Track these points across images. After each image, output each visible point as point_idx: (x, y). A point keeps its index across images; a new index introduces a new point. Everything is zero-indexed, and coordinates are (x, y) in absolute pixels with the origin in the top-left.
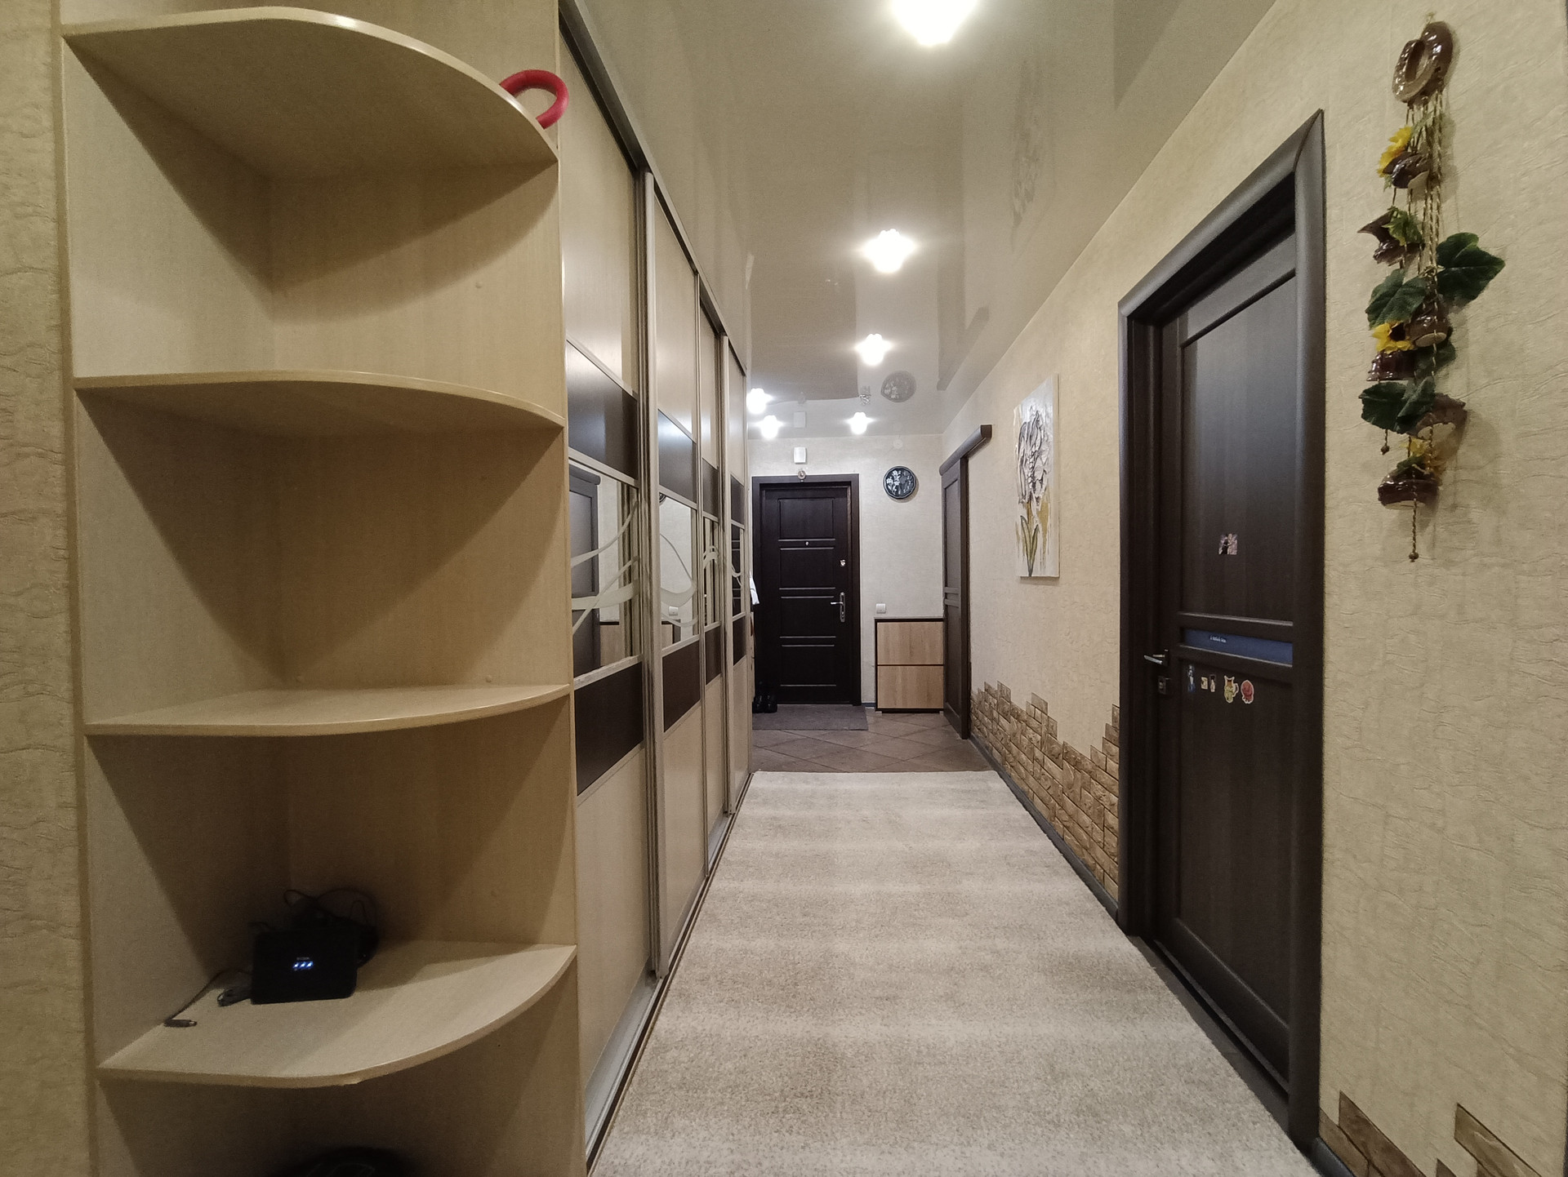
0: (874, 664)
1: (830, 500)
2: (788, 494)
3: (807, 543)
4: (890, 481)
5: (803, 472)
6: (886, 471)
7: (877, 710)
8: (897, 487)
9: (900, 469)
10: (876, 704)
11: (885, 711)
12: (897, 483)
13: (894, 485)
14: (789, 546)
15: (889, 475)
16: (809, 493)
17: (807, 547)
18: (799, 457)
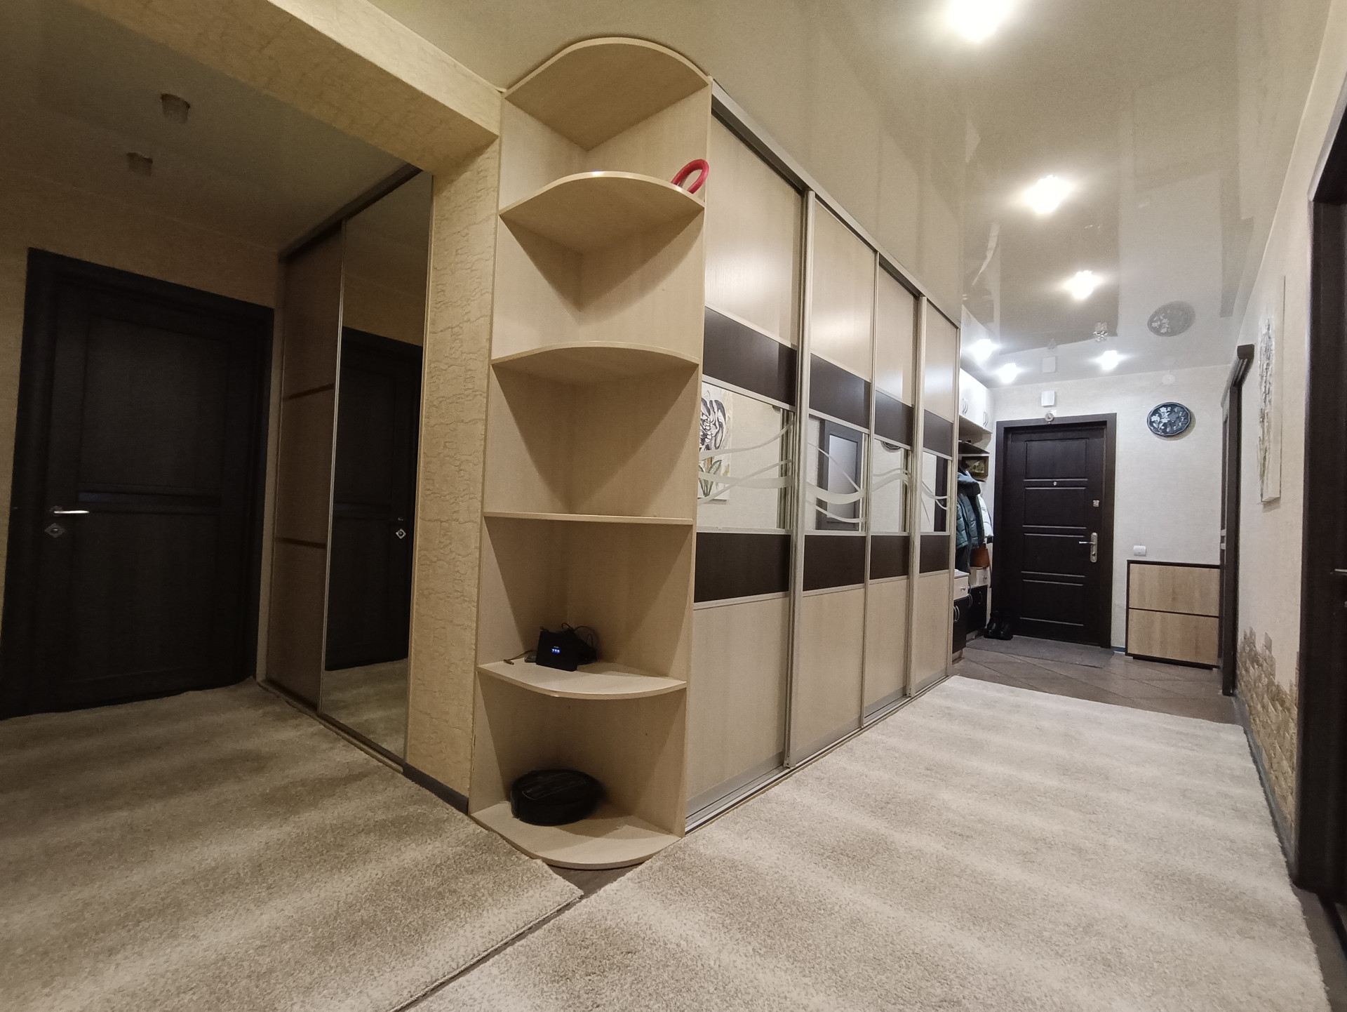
0: (1125, 607)
1: (1084, 441)
2: (1034, 436)
3: (1055, 484)
4: (1155, 418)
5: (1051, 414)
6: (1152, 408)
7: (1127, 654)
8: (1165, 425)
9: (1172, 406)
10: (1126, 650)
11: (1137, 657)
12: (1165, 421)
13: (1160, 422)
14: (1035, 485)
15: (1156, 412)
16: (1060, 435)
17: (1055, 486)
18: (1047, 399)
